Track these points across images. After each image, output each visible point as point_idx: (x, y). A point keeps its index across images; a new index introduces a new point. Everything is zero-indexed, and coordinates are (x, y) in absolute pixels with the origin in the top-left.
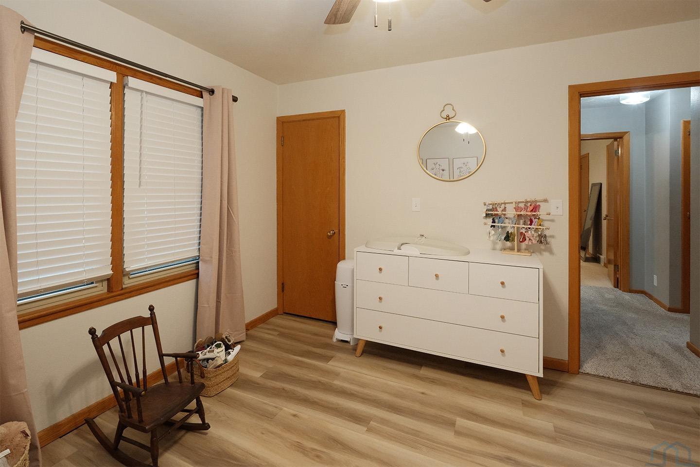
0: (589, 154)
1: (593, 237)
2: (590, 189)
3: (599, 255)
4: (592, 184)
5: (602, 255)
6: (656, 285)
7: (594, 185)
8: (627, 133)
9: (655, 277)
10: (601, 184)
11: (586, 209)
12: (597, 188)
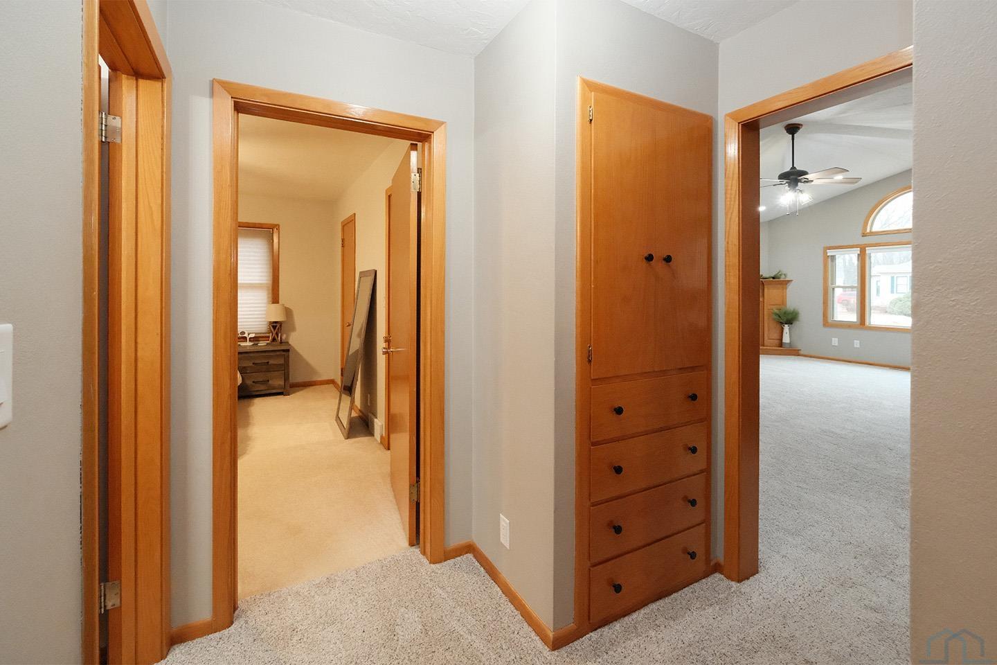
0: (355, 214)
1: (361, 381)
2: (357, 283)
3: (373, 417)
4: (361, 273)
5: (376, 418)
6: (507, 545)
7: (363, 274)
8: (443, 123)
9: (504, 521)
10: (376, 272)
11: (350, 321)
12: (370, 280)
